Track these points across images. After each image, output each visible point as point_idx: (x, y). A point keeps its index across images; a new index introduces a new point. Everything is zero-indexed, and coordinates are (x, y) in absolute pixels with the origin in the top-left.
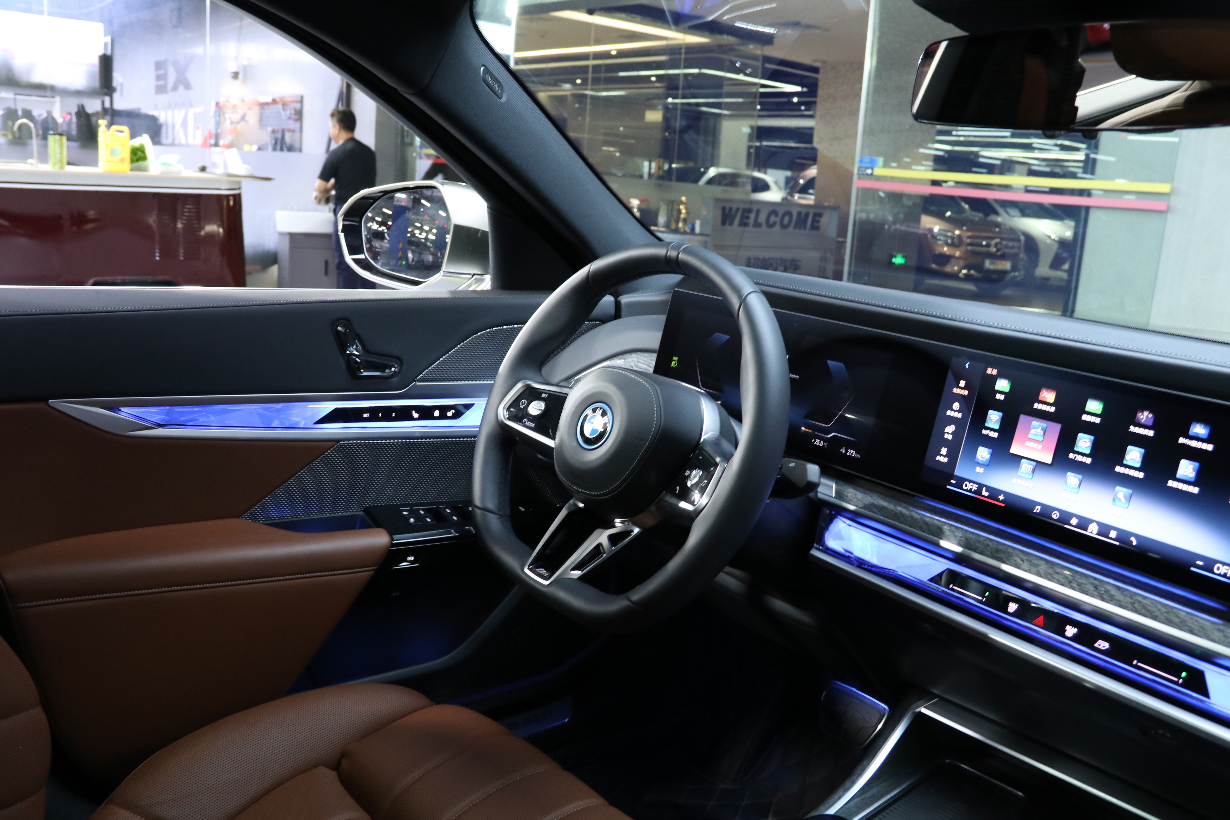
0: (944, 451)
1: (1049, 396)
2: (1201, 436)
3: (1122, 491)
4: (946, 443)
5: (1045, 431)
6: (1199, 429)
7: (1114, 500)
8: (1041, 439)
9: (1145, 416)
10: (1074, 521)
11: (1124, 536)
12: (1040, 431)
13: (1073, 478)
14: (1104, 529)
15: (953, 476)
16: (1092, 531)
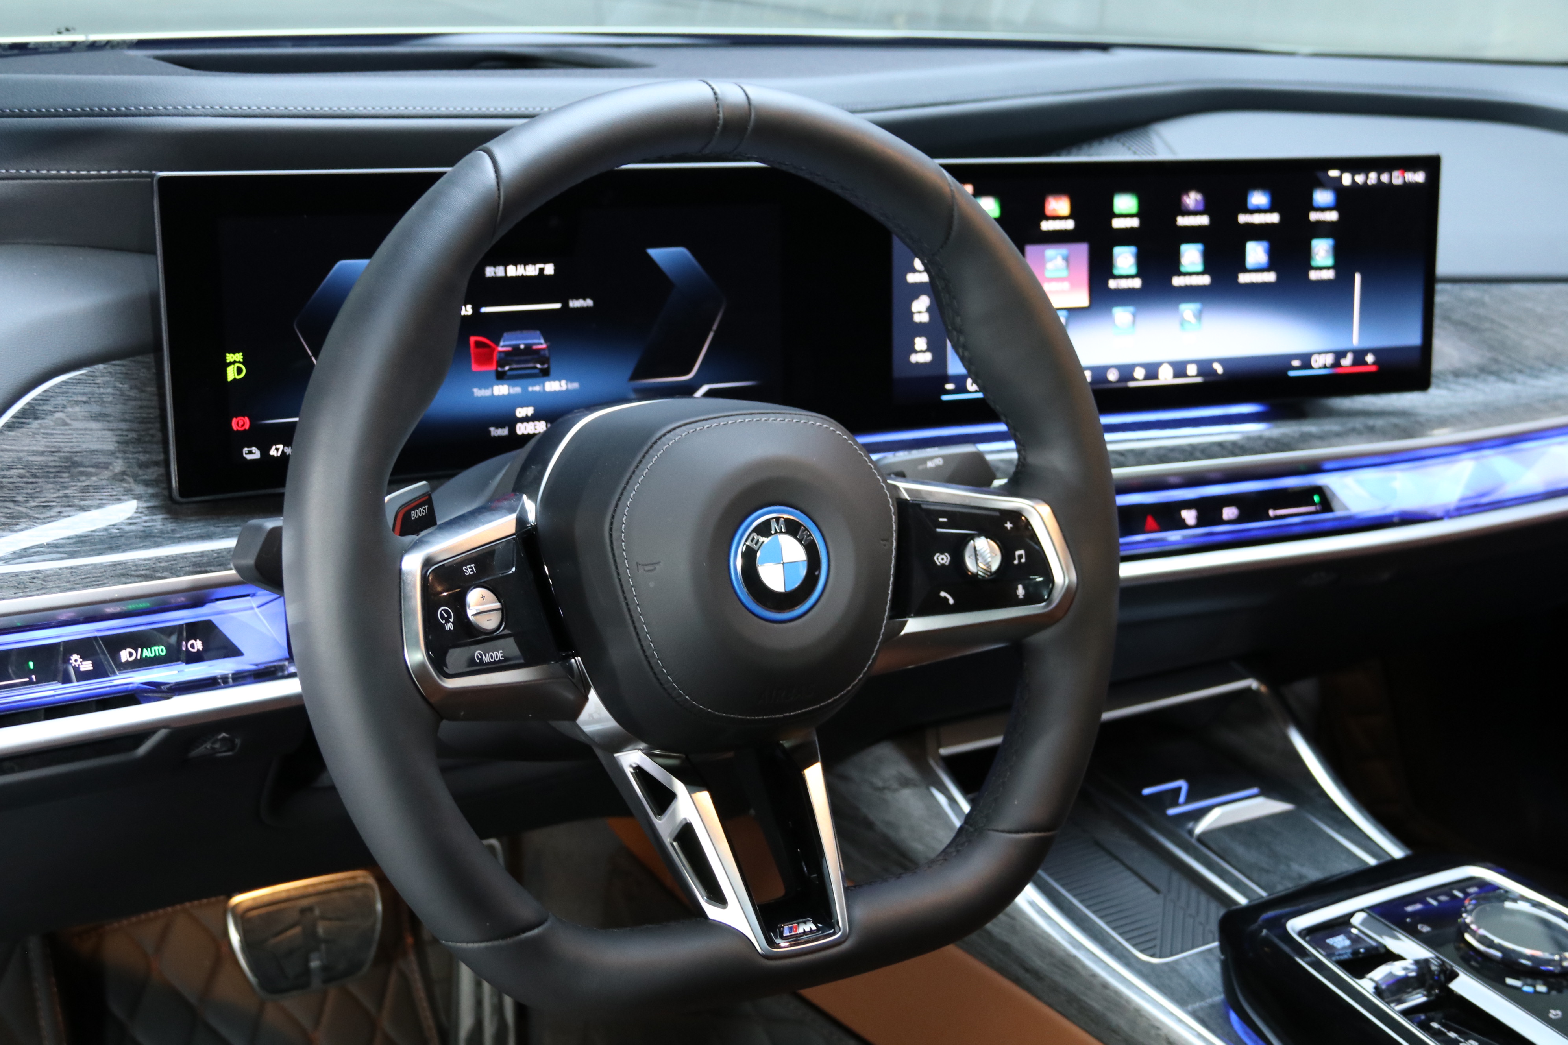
0: (920, 343)
1: (1059, 205)
2: (1263, 207)
3: (1188, 309)
4: (921, 329)
5: (1067, 259)
6: (1258, 199)
7: (1182, 324)
8: (1064, 273)
9: (1192, 199)
10: (1139, 373)
11: (1205, 367)
12: (1060, 262)
13: (1122, 314)
14: (1179, 369)
15: (947, 379)
16: (1166, 377)
